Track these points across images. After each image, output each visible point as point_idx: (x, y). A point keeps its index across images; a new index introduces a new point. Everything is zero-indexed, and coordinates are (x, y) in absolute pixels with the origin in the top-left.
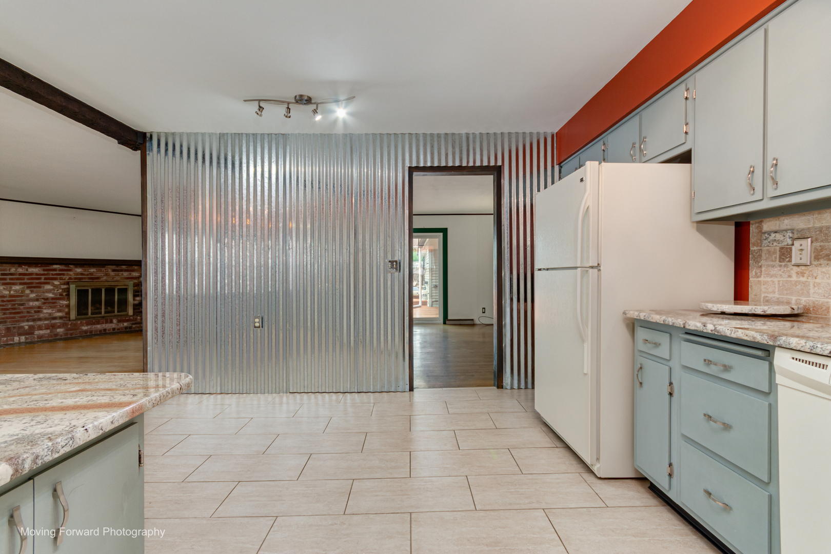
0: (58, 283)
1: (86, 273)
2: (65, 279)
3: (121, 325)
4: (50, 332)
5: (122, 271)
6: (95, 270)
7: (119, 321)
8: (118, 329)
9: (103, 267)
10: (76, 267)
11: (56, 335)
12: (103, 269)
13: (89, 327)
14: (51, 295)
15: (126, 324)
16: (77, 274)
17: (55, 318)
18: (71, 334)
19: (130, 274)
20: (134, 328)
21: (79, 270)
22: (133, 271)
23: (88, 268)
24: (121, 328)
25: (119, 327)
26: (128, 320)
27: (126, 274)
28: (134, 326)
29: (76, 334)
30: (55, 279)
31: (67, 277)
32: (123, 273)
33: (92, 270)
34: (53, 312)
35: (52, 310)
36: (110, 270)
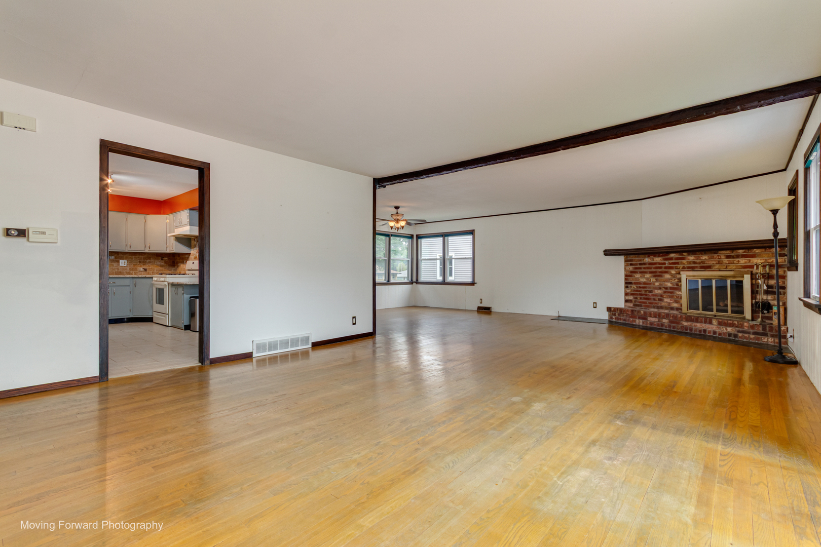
0: (674, 272)
1: (698, 261)
2: (679, 269)
3: (723, 329)
4: (659, 321)
5: (738, 257)
6: (706, 257)
7: (720, 324)
8: (720, 334)
9: (715, 253)
10: (689, 255)
11: (662, 325)
12: (715, 256)
13: (689, 323)
14: (669, 285)
15: (729, 329)
16: (690, 263)
17: (672, 309)
18: (674, 327)
19: (750, 261)
20: (740, 337)
21: (692, 258)
22: (754, 256)
23: (700, 256)
24: (724, 333)
25: (720, 331)
26: (730, 324)
27: (743, 261)
28: (740, 335)
29: (678, 329)
30: (671, 268)
31: (681, 266)
32: (740, 259)
33: (704, 257)
34: (672, 301)
35: (671, 300)
36: (723, 257)
